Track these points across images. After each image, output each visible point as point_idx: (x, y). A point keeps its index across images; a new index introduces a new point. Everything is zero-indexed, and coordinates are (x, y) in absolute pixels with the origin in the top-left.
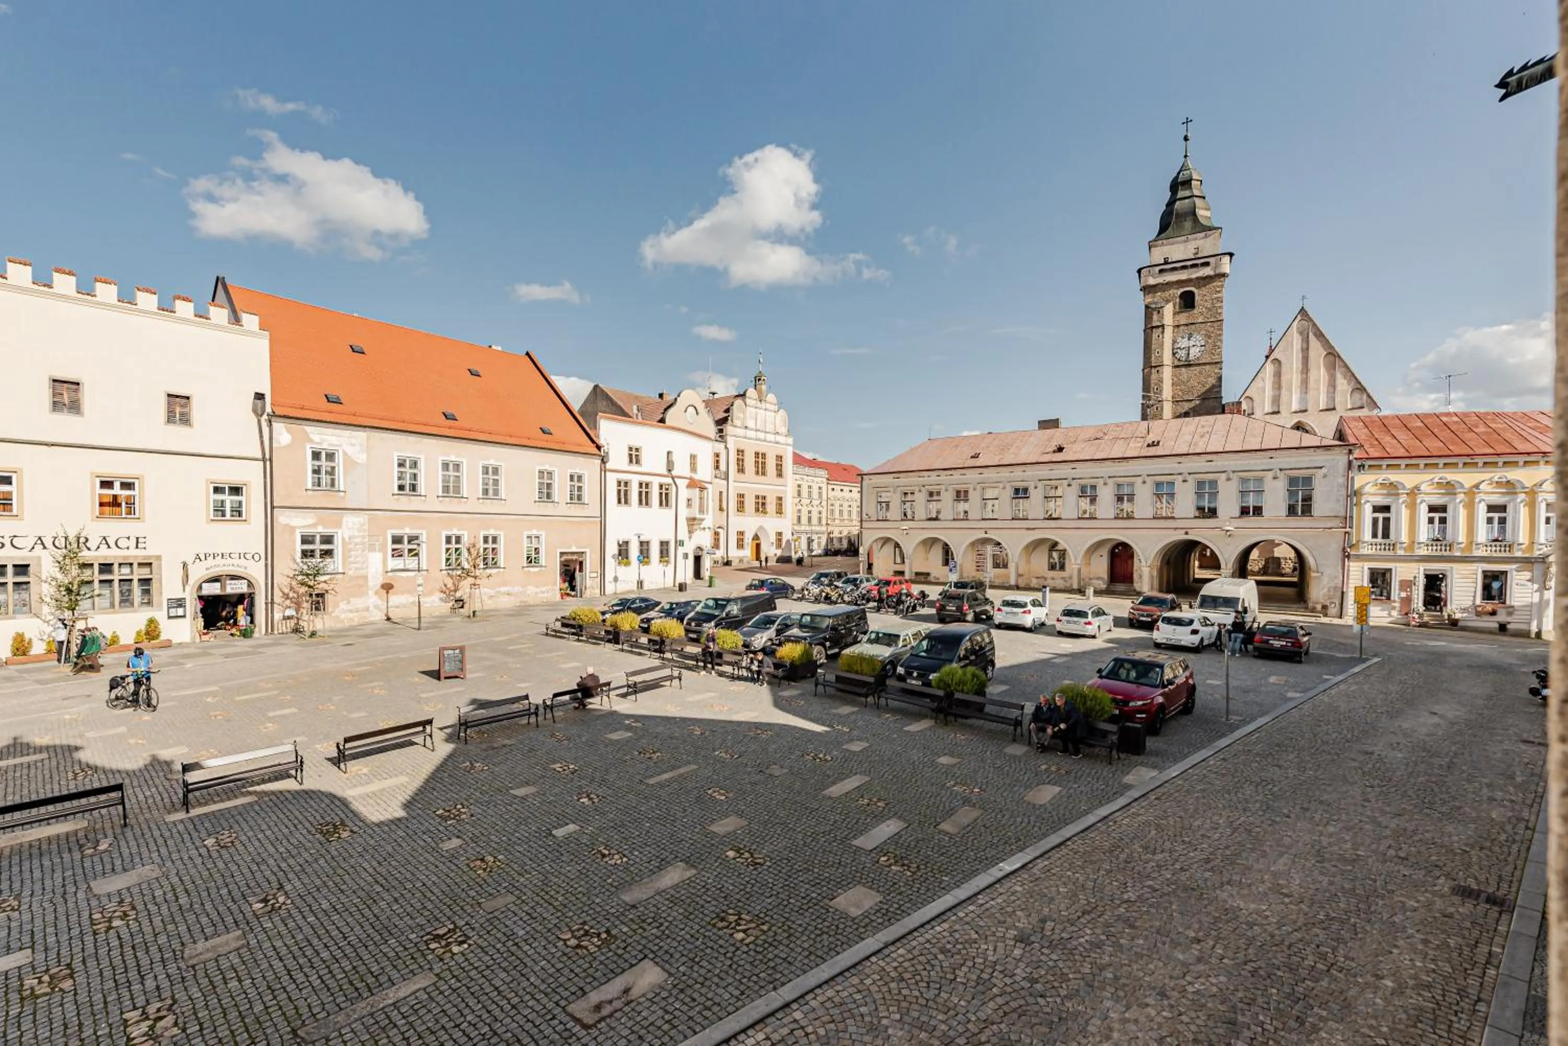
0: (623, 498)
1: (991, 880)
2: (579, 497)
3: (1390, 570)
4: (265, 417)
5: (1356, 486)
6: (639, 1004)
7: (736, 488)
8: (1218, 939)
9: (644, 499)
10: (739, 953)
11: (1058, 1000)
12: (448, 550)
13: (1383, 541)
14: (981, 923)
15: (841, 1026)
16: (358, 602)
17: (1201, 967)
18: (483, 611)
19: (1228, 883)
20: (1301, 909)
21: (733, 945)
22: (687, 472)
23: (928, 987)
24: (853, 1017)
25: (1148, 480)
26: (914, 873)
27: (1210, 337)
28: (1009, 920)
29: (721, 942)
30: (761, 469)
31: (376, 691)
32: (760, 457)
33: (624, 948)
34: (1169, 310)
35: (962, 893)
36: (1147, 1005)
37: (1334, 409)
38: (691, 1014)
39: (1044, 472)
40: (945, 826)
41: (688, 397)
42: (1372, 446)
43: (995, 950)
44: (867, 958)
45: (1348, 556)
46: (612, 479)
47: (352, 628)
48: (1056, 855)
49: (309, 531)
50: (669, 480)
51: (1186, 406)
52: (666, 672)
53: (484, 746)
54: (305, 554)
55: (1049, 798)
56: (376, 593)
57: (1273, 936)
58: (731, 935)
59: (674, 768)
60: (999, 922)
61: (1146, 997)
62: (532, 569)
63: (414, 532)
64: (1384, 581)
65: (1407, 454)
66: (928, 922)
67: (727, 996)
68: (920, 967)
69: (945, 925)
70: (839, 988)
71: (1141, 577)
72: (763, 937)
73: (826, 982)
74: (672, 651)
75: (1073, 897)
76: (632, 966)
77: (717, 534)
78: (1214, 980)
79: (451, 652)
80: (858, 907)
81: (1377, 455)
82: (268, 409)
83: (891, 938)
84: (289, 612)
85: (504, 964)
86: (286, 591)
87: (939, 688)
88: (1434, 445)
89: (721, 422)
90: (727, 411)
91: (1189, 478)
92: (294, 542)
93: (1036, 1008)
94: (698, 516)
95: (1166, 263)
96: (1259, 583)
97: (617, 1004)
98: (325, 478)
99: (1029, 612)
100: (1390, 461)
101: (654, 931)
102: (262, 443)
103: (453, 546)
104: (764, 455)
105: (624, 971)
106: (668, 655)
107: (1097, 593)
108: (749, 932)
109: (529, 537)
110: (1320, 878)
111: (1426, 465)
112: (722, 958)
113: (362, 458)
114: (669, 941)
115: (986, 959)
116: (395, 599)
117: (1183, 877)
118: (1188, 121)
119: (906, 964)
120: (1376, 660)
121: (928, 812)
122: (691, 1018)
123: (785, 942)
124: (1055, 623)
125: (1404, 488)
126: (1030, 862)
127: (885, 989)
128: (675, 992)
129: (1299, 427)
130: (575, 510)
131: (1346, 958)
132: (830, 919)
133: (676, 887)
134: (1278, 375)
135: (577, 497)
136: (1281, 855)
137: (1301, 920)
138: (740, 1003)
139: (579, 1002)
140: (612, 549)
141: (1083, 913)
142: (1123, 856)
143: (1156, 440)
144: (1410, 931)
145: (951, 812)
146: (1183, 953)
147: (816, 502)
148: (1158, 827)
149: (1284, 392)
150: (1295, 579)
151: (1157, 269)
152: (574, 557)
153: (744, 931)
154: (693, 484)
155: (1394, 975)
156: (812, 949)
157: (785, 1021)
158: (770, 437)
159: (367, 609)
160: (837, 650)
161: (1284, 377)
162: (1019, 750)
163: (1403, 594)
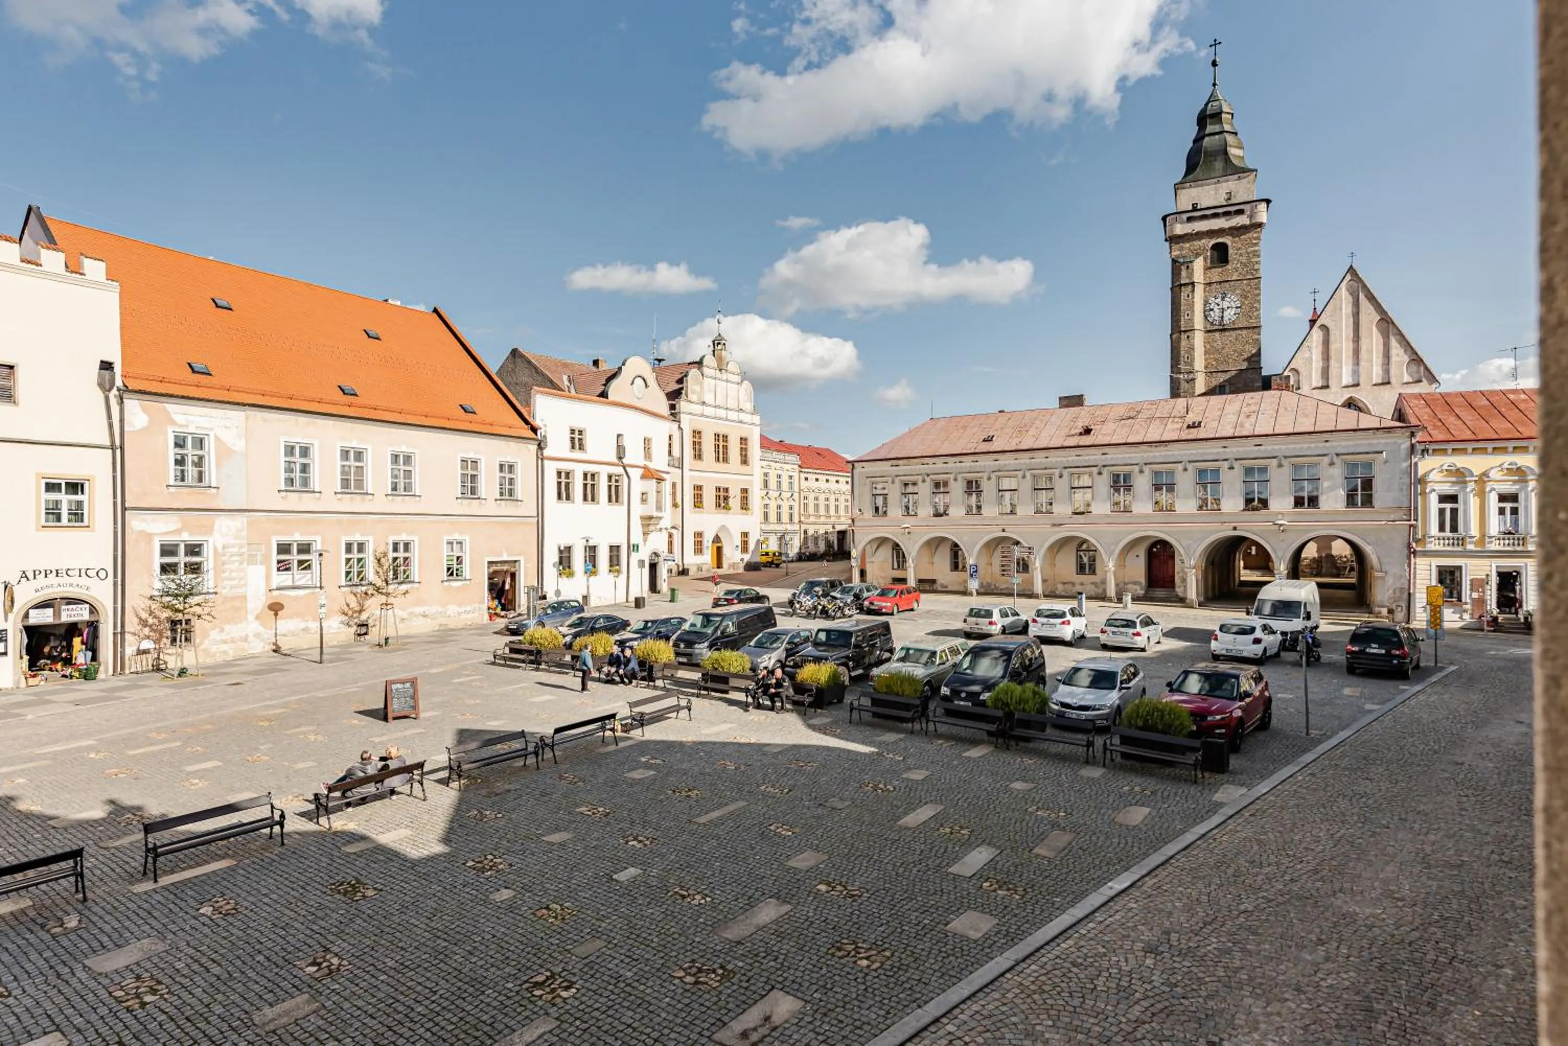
0: (564, 493)
1: (1103, 899)
2: (511, 492)
3: (1460, 568)
4: (114, 392)
5: (1420, 473)
6: (785, 1028)
7: (692, 477)
8: (1340, 940)
9: (590, 495)
10: (869, 978)
11: (1200, 1000)
12: (348, 560)
13: (1451, 535)
14: (1106, 939)
16: (234, 630)
17: (1329, 966)
18: (397, 637)
19: (1341, 890)
20: (1414, 912)
22: (642, 462)
23: (1071, 996)
25: (1190, 467)
26: (1023, 896)
27: (1246, 297)
28: (1132, 934)
30: (722, 455)
32: (721, 440)
33: (748, 981)
34: (1199, 265)
35: (1078, 911)
36: (1287, 1000)
37: (1389, 383)
38: (843, 1033)
39: (1071, 458)
40: (1037, 850)
41: (637, 364)
42: (1436, 427)
43: (1126, 961)
44: (1002, 975)
45: (1415, 553)
46: (551, 469)
48: (1162, 873)
49: (172, 539)
50: (620, 470)
51: (1222, 380)
52: (671, 702)
54: (165, 569)
55: (1141, 818)
56: (257, 618)
57: (1393, 936)
58: (855, 962)
59: (720, 806)
60: (1124, 936)
61: (1283, 993)
62: (455, 584)
63: (305, 538)
64: (1452, 580)
65: (1474, 437)
66: (1053, 940)
68: (1057, 980)
69: (1070, 942)
70: (983, 1003)
71: (1184, 580)
72: (889, 962)
73: (969, 998)
74: (664, 678)
75: (1189, 909)
76: (761, 998)
77: (670, 536)
78: (1345, 976)
79: (399, 686)
80: (976, 930)
81: (1441, 437)
82: (119, 382)
83: (1021, 956)
84: (146, 645)
86: (144, 615)
87: (996, 708)
88: (1502, 427)
89: (674, 396)
90: (680, 381)
91: (1236, 465)
92: (151, 552)
93: (1182, 1008)
94: (655, 514)
95: (1195, 209)
96: (1320, 586)
97: (763, 1031)
98: (190, 471)
99: (1069, 623)
100: (1456, 445)
101: (772, 963)
102: (110, 425)
103: (355, 555)
104: (725, 437)
105: (756, 1001)
106: (659, 683)
107: (1136, 599)
108: (873, 958)
109: (450, 543)
110: (1430, 883)
111: (1494, 449)
113: (239, 445)
114: (792, 971)
115: (1120, 970)
116: (286, 625)
117: (1295, 887)
119: (1043, 978)
120: (1450, 669)
121: (1017, 837)
123: (913, 965)
124: (1099, 635)
125: (1472, 474)
126: (1138, 880)
127: (1029, 1000)
129: (1350, 404)
130: (507, 508)
131: (1466, 952)
132: (951, 942)
134: (1326, 343)
135: (508, 492)
136: (1387, 863)
137: (1418, 922)
139: (723, 1031)
140: (551, 556)
141: (1205, 924)
142: (1230, 871)
143: (1197, 419)
144: (1522, 927)
145: (1041, 838)
146: (1310, 954)
147: (786, 495)
148: (1259, 842)
149: (1333, 363)
150: (1353, 581)
151: (1185, 216)
152: (505, 567)
153: (867, 958)
154: (648, 474)
155: (1514, 964)
156: (943, 970)
158: (733, 415)
159: (246, 639)
160: (860, 671)
161: (1333, 347)
162: (1096, 773)
163: (1475, 595)
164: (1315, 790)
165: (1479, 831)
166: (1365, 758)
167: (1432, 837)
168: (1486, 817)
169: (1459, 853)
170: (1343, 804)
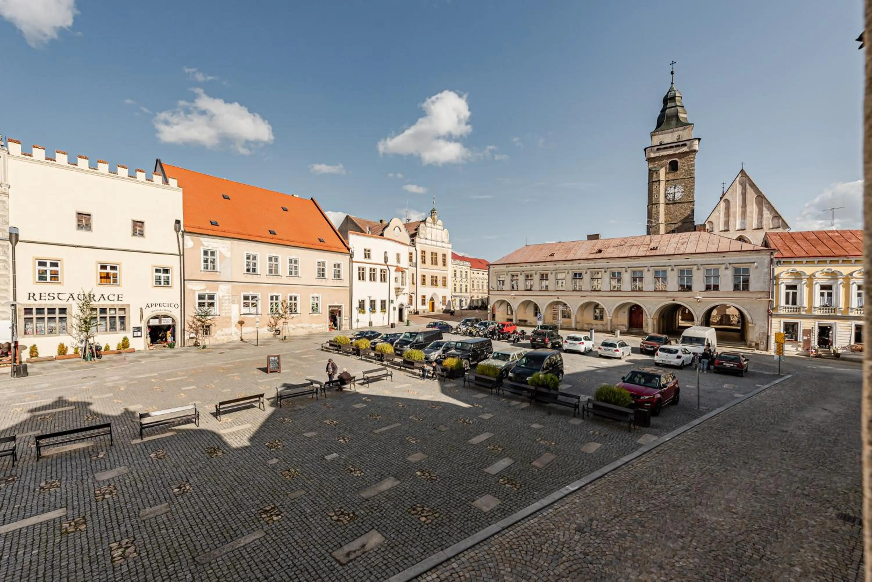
0: (361, 277)
1: (562, 495)
2: (339, 276)
3: (797, 323)
4: (180, 232)
5: (776, 274)
6: (370, 553)
7: (421, 271)
8: (693, 536)
9: (373, 278)
10: (423, 528)
11: (600, 566)
12: (271, 303)
13: (793, 306)
14: (556, 520)
15: (478, 573)
16: (226, 331)
17: (684, 552)
18: (289, 336)
19: (700, 504)
20: (743, 522)
21: (420, 524)
22: (395, 264)
23: (526, 554)
24: (485, 568)
25: (651, 269)
26: (518, 489)
27: (687, 187)
28: (572, 518)
29: (413, 522)
30: (434, 262)
31: (236, 378)
32: (434, 255)
33: (362, 523)
34: (662, 171)
35: (545, 502)
36: (652, 573)
37: (762, 228)
38: (397, 561)
39: (591, 264)
40: (534, 463)
41: (396, 222)
42: (785, 250)
43: (564, 535)
44: (493, 535)
45: (771, 315)
46: (356, 266)
47: (223, 344)
48: (598, 483)
49: (203, 293)
50: (386, 267)
51: (673, 227)
52: (384, 372)
53: (290, 409)
54: (200, 304)
55: (595, 449)
56: (236, 326)
57: (726, 537)
58: (419, 518)
59: (388, 424)
60: (566, 519)
61: (651, 567)
62: (315, 315)
63: (254, 294)
64: (793, 329)
65: (807, 255)
66: (526, 517)
67: (416, 552)
68: (522, 543)
69: (536, 520)
70: (477, 552)
71: (647, 325)
72: (436, 521)
73: (470, 548)
74: (387, 360)
75: (608, 507)
76: (366, 532)
77: (411, 297)
78: (691, 561)
79: (273, 358)
80: (487, 506)
81: (788, 255)
82: (182, 228)
83: (506, 525)
84: (193, 335)
85: (300, 528)
86: (191, 324)
87: (532, 385)
88: (823, 250)
89: (413, 236)
90: (416, 229)
91: (675, 268)
92: (195, 298)
93: (588, 570)
94: (401, 287)
95: (661, 145)
96: (716, 329)
97: (358, 553)
98: (210, 265)
99: (583, 343)
100: (796, 259)
101: (378, 514)
102: (179, 246)
103: (274, 301)
104: (436, 254)
105: (362, 535)
106: (385, 363)
107: (622, 333)
108: (429, 517)
109: (313, 297)
110: (755, 504)
111: (819, 261)
112: (414, 531)
113: (228, 254)
114: (385, 520)
115: (559, 540)
116: (245, 329)
117: (673, 499)
118: (673, 63)
119: (514, 540)
120: (789, 376)
121: (526, 455)
122: (397, 563)
123: (448, 524)
124: (597, 350)
125: (805, 275)
126: (583, 486)
127: (502, 554)
128: (389, 548)
129: (741, 239)
130: (337, 283)
131: (772, 552)
132: (472, 512)
133: (389, 490)
134: (728, 208)
135: (337, 276)
136: (732, 489)
137: (744, 529)
138: (423, 557)
139: (338, 551)
140: (356, 304)
141: (615, 517)
142: (637, 485)
143: (655, 246)
144: (811, 539)
145: (539, 455)
146: (673, 543)
147: (464, 280)
148: (658, 469)
149: (731, 218)
150: (739, 328)
151: (656, 148)
152: (336, 309)
153: (426, 517)
154: (398, 269)
155: (802, 564)
156: (462, 529)
157: (448, 568)
158: (439, 244)
159: (231, 334)
160: (476, 362)
161: (732, 210)
162: (577, 422)
163: (805, 338)
164: (697, 441)
165: (791, 474)
166: (729, 425)
167: (762, 475)
168: (796, 465)
169: (777, 486)
170: (711, 450)
